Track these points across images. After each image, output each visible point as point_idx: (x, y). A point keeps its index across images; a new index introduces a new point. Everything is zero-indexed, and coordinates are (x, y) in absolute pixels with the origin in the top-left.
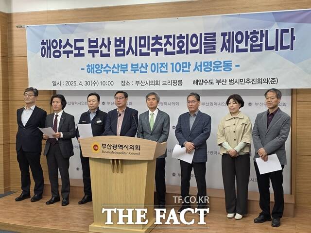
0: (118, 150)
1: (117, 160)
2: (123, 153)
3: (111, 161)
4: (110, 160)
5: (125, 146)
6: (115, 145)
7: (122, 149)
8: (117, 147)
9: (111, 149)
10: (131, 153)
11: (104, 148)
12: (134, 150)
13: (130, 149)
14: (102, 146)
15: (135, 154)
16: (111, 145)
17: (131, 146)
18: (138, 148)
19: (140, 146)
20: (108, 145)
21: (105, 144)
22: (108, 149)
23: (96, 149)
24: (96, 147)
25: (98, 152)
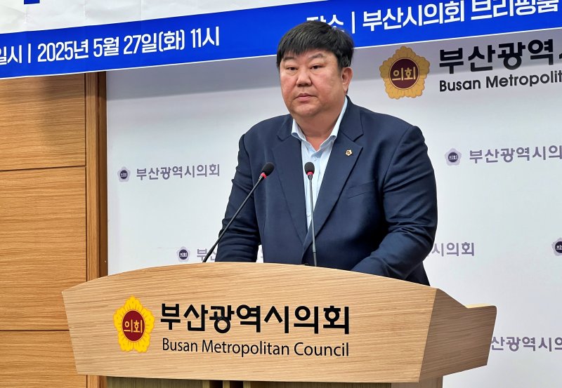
0: (240, 333)
2: (264, 348)
5: (273, 310)
6: (222, 309)
7: (258, 330)
8: (234, 317)
9: (202, 329)
10: (300, 349)
11: (171, 328)
12: (316, 331)
13: (296, 325)
14: (164, 314)
15: (323, 351)
16: (204, 312)
17: (303, 313)
18: (336, 323)
19: (347, 309)
20: (191, 308)
21: (177, 308)
22: (190, 328)
23: (137, 331)
24: (137, 323)
25: (145, 350)
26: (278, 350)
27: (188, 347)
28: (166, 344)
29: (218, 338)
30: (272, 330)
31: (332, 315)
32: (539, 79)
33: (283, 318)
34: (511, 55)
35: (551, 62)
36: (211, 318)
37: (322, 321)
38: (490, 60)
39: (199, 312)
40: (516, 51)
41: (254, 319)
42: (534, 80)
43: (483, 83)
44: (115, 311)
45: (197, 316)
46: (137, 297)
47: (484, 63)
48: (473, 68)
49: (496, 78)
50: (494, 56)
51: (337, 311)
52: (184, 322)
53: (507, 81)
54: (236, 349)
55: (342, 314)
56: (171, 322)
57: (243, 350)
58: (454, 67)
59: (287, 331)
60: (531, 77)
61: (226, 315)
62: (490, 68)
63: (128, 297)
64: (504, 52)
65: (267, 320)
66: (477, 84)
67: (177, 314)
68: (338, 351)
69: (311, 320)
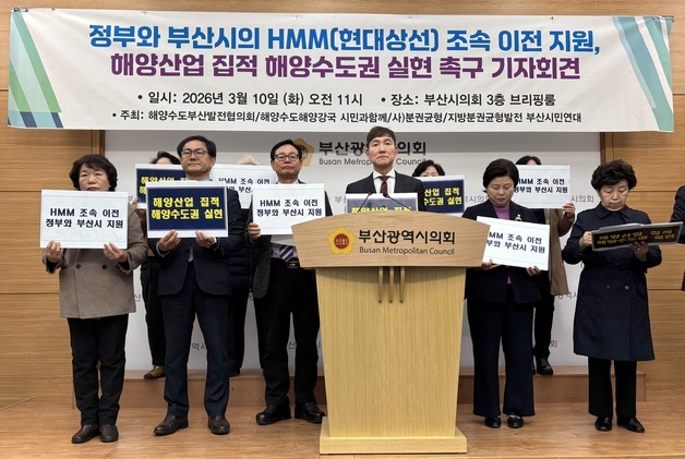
0: (403, 243)
1: (397, 269)
2: (414, 251)
3: (381, 273)
4: (378, 267)
5: (420, 233)
6: (394, 232)
7: (412, 242)
8: (400, 236)
9: (383, 241)
10: (432, 251)
11: (365, 242)
12: (440, 243)
13: (431, 240)
14: (361, 235)
16: (384, 234)
17: (434, 234)
18: (449, 239)
19: (453, 233)
20: (377, 232)
21: (369, 232)
22: (376, 241)
23: (343, 244)
24: (344, 240)
25: (349, 253)
27: (375, 251)
28: (362, 250)
29: (392, 246)
30: (419, 242)
31: (447, 236)
33: (424, 236)
34: (358, 148)
36: (388, 237)
37: (443, 238)
38: (346, 150)
39: (381, 233)
40: (360, 146)
41: (410, 237)
43: (343, 162)
44: (330, 234)
47: (343, 151)
48: (338, 154)
49: (349, 160)
50: (349, 148)
52: (373, 239)
53: (355, 161)
54: (401, 251)
55: (451, 235)
56: (365, 239)
57: (404, 251)
58: (328, 152)
59: (426, 242)
61: (396, 235)
62: (347, 154)
63: (339, 227)
64: (354, 146)
65: (417, 237)
66: (339, 162)
67: (369, 235)
69: (438, 238)
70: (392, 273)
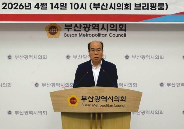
0: (102, 102)
1: (99, 114)
2: (107, 106)
3: (92, 115)
5: (110, 97)
6: (98, 97)
7: (106, 102)
8: (101, 99)
9: (93, 101)
10: (115, 105)
11: (84, 101)
12: (119, 102)
13: (115, 100)
14: (82, 98)
15: (120, 106)
16: (93, 98)
17: (116, 98)
18: (123, 100)
19: (125, 97)
20: (90, 97)
21: (86, 97)
22: (89, 101)
23: (74, 102)
24: (74, 100)
25: (76, 106)
26: (111, 106)
27: (89, 105)
28: (83, 105)
29: (96, 103)
30: (109, 102)
31: (122, 98)
32: (95, 35)
33: (112, 99)
34: (87, 27)
35: (98, 31)
36: (95, 99)
37: (120, 99)
38: (80, 28)
39: (92, 98)
40: (88, 26)
41: (105, 99)
42: (93, 35)
43: (78, 35)
44: (68, 97)
45: (91, 98)
46: (74, 94)
47: (78, 29)
48: (75, 30)
49: (82, 34)
50: (82, 27)
51: (123, 97)
52: (88, 100)
53: (85, 35)
54: (101, 106)
55: (124, 98)
56: (84, 100)
57: (102, 106)
58: (69, 30)
59: (112, 102)
60: (92, 35)
61: (99, 98)
62: (80, 31)
63: (72, 94)
64: (84, 26)
65: (108, 99)
66: (76, 35)
67: (86, 98)
68: (123, 106)
69: (118, 99)
70: (97, 115)
